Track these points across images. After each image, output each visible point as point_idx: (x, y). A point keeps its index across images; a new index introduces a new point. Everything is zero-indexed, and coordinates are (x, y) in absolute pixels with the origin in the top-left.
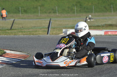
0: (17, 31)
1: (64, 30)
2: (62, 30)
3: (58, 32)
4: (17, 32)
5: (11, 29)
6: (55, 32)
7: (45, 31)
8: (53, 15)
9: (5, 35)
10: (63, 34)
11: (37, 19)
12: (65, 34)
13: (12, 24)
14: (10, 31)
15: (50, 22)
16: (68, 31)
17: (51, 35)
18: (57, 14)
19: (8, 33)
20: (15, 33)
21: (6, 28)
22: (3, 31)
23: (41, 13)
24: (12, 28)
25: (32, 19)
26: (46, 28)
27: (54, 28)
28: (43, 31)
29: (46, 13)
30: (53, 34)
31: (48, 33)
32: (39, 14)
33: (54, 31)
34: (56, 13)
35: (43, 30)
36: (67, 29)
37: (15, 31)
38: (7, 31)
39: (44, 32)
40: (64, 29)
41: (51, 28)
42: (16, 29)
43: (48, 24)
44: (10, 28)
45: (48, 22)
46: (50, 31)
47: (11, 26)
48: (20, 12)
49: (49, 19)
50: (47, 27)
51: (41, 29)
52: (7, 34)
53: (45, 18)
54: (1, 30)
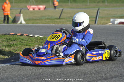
1: (112, 20)
2: (110, 20)
4: (66, 21)
5: (60, 18)
6: (103, 22)
7: (93, 21)
8: (101, 4)
9: (53, 24)
10: (111, 24)
11: (85, 8)
13: (60, 13)
14: (58, 20)
15: (98, 11)
16: (115, 20)
17: (98, 24)
18: (106, 4)
19: (57, 22)
20: (63, 22)
21: (55, 17)
22: (52, 20)
23: (89, 3)
24: (61, 17)
25: (81, 8)
26: (94, 18)
27: (102, 18)
29: (95, 2)
30: (100, 23)
31: (95, 23)
32: (88, 4)
33: (102, 20)
34: (105, 2)
36: (115, 18)
37: (64, 20)
38: (56, 20)
40: (112, 18)
41: (99, 18)
42: (64, 19)
43: (96, 14)
44: (59, 17)
45: (96, 11)
46: (98, 21)
47: (60, 15)
49: (98, 9)
50: (95, 16)
53: (94, 8)
54: (50, 19)
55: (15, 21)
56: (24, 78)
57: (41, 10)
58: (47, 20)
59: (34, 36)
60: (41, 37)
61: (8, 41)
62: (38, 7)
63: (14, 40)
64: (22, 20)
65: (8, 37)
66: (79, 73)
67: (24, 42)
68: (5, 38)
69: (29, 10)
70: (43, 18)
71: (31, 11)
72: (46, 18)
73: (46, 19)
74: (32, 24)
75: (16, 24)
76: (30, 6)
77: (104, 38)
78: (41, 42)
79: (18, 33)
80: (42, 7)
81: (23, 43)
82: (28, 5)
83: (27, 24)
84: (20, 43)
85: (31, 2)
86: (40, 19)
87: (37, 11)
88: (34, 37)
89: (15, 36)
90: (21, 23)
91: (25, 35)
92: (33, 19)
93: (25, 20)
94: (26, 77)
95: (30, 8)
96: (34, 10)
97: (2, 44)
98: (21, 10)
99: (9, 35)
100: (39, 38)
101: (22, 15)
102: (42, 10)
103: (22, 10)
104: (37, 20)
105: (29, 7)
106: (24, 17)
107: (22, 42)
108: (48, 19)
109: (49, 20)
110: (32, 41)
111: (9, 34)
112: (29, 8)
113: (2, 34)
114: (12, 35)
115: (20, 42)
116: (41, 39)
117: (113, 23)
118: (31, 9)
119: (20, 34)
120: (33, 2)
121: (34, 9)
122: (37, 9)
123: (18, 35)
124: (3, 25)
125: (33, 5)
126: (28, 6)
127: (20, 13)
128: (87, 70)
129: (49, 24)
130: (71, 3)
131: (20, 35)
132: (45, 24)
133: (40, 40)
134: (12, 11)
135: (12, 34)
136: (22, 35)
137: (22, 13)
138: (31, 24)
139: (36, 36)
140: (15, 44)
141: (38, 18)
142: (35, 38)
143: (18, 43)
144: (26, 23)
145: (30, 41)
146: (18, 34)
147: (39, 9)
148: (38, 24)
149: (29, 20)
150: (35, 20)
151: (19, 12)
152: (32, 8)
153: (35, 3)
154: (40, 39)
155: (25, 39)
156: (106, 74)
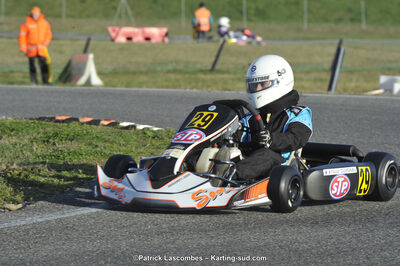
0: (232, 76)
1: (383, 79)
2: (378, 79)
3: (365, 85)
4: (233, 80)
5: (213, 69)
6: (352, 85)
7: (321, 80)
8: (347, 27)
9: (195, 90)
10: (381, 91)
11: (296, 39)
12: (386, 91)
13: (215, 53)
14: (208, 77)
15: (339, 50)
16: (395, 81)
17: (340, 94)
18: (364, 26)
19: (203, 81)
20: (225, 83)
21: (199, 66)
22: (187, 76)
23: (309, 21)
24: (218, 67)
25: (281, 39)
26: (325, 70)
27: (351, 72)
28: (315, 80)
29: (326, 20)
30: (345, 90)
31: (330, 88)
32: (305, 25)
33: (351, 80)
34: (360, 21)
35: (314, 75)
36: (394, 74)
37: (226, 76)
38: (201, 76)
39: (319, 84)
40: (384, 74)
41: (340, 72)
42: (227, 72)
43: (331, 59)
44: (210, 67)
45: (333, 50)
46: (338, 81)
47: (213, 59)
48: (245, 18)
49: (336, 42)
50: (328, 65)
51: (308, 72)
52: (200, 84)
53: (324, 39)
54: (180, 72)
55: (68, 75)
56: (103, 262)
57: (153, 41)
58: (172, 76)
59: (134, 127)
60: (156, 129)
61: (51, 140)
62: (144, 33)
63: (71, 140)
64: (91, 74)
65: (50, 129)
66: (283, 251)
67: (100, 144)
68: (41, 130)
69: (113, 40)
70: (159, 68)
71: (120, 44)
72: (170, 67)
73: (169, 72)
74: (126, 87)
75: (74, 85)
76: (117, 29)
77: (359, 138)
78: (158, 148)
79: (83, 117)
80: (156, 32)
81: (99, 149)
82: (111, 25)
83: (109, 88)
84: (90, 148)
85: (120, 17)
86: (150, 72)
87: (140, 45)
88: (133, 130)
89: (73, 125)
90: (88, 83)
91: (106, 123)
92: (127, 72)
93: (100, 74)
94: (109, 259)
95: (117, 35)
96: (129, 42)
97: (32, 151)
98: (89, 40)
99: (52, 123)
100: (149, 134)
101: (91, 56)
102: (157, 44)
103: (92, 42)
104: (141, 73)
105: (114, 31)
106: (97, 64)
107: (97, 146)
108: (175, 71)
109: (179, 76)
110: (127, 142)
111: (52, 119)
112: (113, 35)
113: (31, 119)
114: (63, 121)
115: (90, 144)
116: (156, 136)
117: (389, 89)
118: (122, 39)
119: (89, 119)
120: (126, 14)
121: (129, 39)
122: (139, 39)
123: (83, 124)
124: (33, 90)
125: (128, 25)
126: (110, 29)
127: (85, 51)
128: (306, 243)
129: (180, 87)
130: (249, 20)
131: (89, 123)
132: (167, 87)
133: (154, 142)
134: (61, 42)
135: (64, 118)
136: (96, 122)
137: (93, 51)
138: (124, 89)
139: (140, 127)
140: (75, 152)
141: (144, 69)
142: (138, 133)
143: (84, 148)
144: (106, 84)
145: (122, 142)
146: (82, 120)
147: (148, 39)
148: (144, 89)
149: (115, 73)
150: (135, 73)
151: (83, 48)
152: (124, 34)
153: (133, 19)
154: (153, 138)
155: (107, 137)
156: (368, 258)
